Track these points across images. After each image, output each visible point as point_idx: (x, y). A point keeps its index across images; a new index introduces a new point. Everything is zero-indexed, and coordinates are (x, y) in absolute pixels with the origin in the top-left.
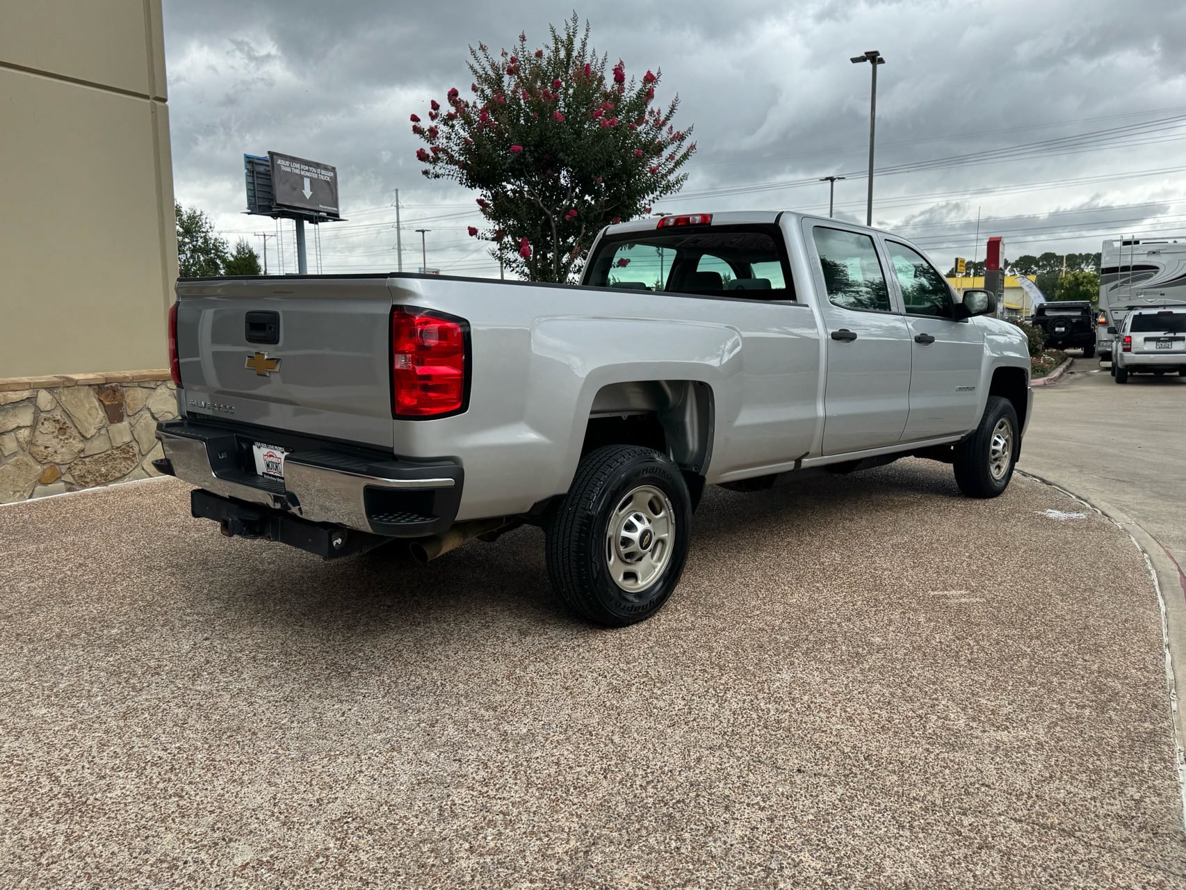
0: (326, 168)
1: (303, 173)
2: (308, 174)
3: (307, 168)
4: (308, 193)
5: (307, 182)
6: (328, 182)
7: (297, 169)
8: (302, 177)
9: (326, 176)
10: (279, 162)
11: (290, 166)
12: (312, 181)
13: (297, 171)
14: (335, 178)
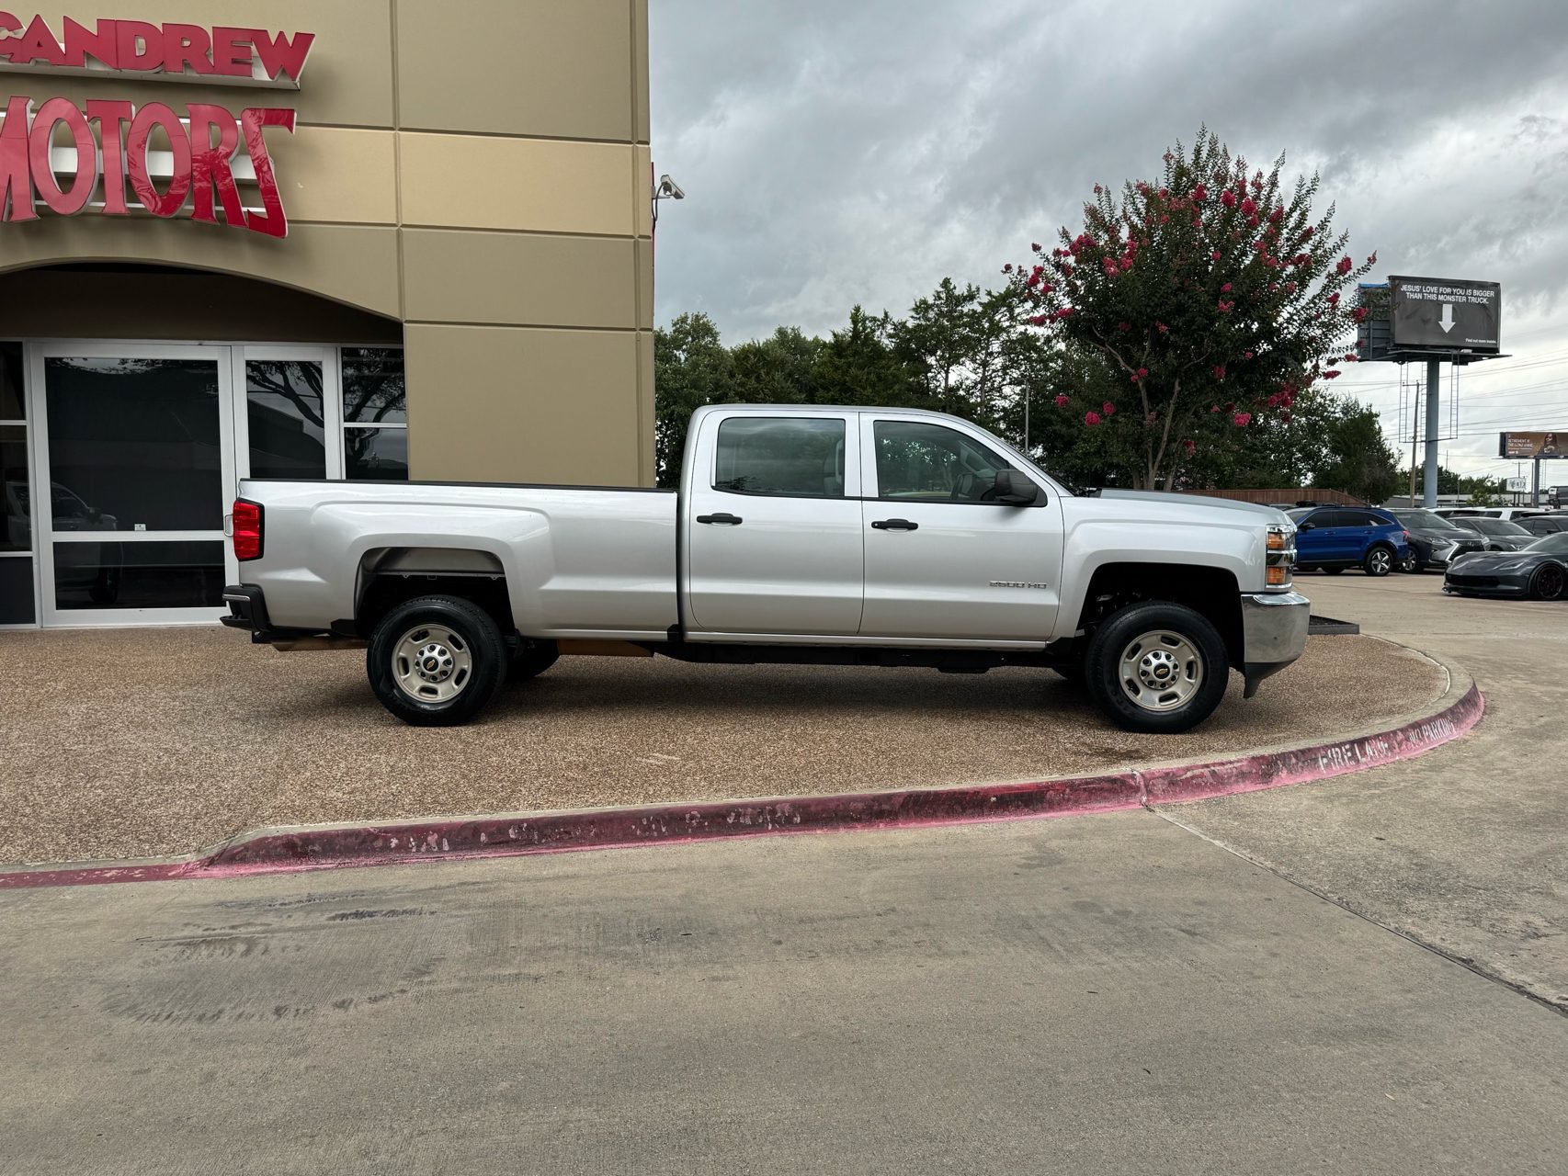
0: (1482, 286)
1: (1441, 298)
2: (1449, 298)
3: (1449, 290)
4: (1447, 323)
5: (1447, 311)
6: (1483, 305)
7: (1431, 293)
8: (1439, 305)
9: (1483, 297)
10: (1404, 288)
11: (1421, 291)
12: (1457, 308)
13: (1433, 297)
14: (1496, 301)
